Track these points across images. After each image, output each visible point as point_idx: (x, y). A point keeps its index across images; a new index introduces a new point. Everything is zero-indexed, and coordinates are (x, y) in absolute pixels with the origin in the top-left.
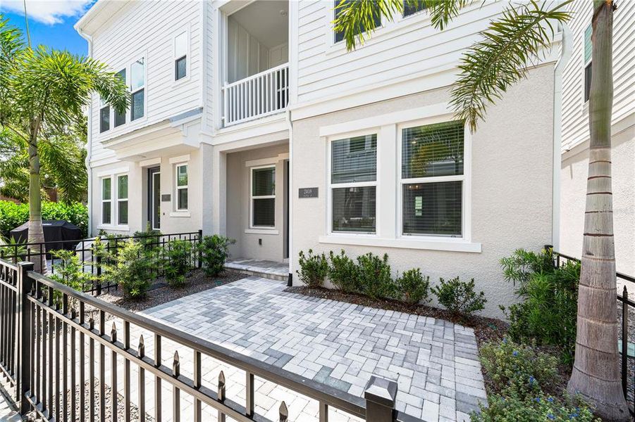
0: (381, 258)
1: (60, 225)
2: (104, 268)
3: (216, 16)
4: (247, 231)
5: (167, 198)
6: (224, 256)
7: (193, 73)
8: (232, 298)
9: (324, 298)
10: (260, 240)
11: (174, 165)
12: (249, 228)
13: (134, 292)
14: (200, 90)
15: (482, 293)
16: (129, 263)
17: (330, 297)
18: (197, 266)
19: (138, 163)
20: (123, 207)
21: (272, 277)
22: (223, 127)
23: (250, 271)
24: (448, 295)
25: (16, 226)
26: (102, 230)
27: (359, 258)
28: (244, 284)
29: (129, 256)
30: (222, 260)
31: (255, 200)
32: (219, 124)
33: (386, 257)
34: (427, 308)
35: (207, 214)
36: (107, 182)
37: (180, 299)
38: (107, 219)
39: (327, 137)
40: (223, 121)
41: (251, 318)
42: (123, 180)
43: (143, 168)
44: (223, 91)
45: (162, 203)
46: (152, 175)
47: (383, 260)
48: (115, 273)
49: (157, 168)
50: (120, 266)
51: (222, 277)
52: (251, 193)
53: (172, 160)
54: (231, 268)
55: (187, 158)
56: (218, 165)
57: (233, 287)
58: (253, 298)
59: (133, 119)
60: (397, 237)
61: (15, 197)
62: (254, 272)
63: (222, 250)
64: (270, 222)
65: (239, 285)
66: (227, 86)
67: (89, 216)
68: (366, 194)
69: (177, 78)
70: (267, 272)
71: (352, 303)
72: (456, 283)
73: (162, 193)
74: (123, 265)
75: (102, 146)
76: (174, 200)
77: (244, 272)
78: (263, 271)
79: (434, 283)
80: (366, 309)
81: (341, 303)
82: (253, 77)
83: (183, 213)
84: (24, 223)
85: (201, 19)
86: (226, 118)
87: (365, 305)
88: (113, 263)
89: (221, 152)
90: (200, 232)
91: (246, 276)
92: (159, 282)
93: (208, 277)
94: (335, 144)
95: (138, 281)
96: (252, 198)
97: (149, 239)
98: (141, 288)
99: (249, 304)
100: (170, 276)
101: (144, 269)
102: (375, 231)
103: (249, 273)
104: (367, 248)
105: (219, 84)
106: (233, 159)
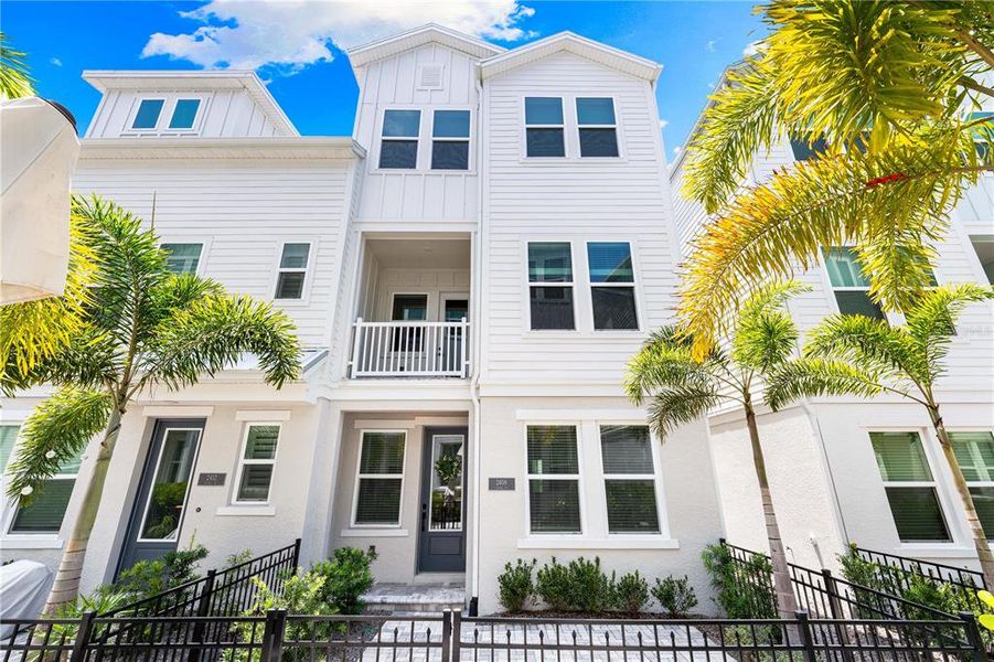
3: (356, 240)
7: (316, 299)
10: (372, 548)
12: (350, 527)
15: (692, 589)
22: (349, 377)
23: (390, 604)
24: (666, 596)
27: (571, 566)
31: (362, 480)
32: (345, 373)
33: (597, 560)
34: (645, 615)
40: (350, 367)
43: (149, 418)
47: (594, 564)
52: (358, 470)
53: (243, 415)
55: (282, 416)
64: (392, 516)
66: (360, 323)
72: (669, 582)
73: (204, 469)
76: (232, 485)
77: (377, 608)
79: (652, 584)
83: (252, 507)
86: (355, 364)
90: (298, 541)
94: (534, 431)
96: (358, 476)
102: (581, 530)
103: (387, 608)
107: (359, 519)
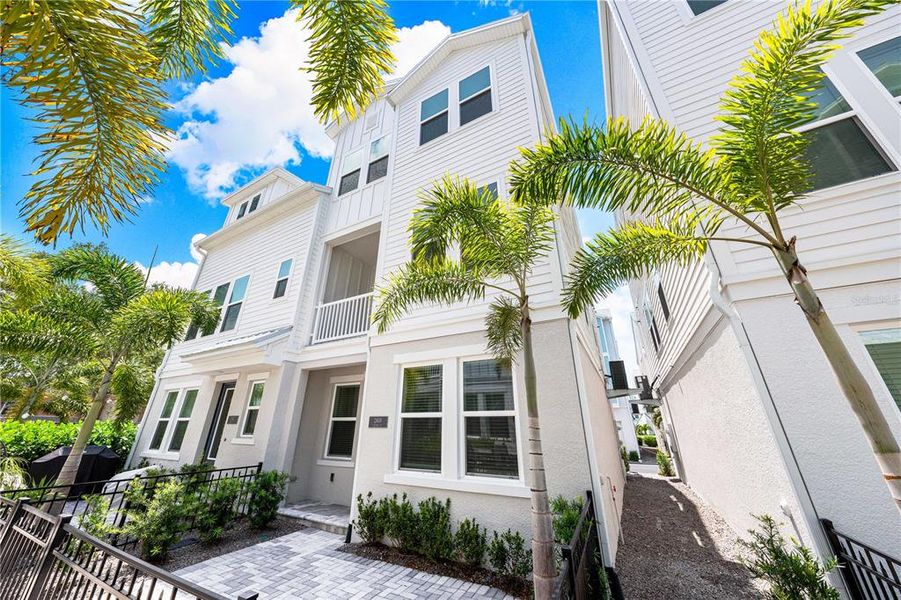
0: (444, 504)
1: (96, 452)
2: (131, 517)
3: (321, 249)
4: (320, 462)
5: (234, 420)
6: (279, 498)
7: (291, 294)
8: (270, 560)
9: (379, 559)
10: (332, 475)
11: (252, 382)
12: (323, 459)
13: (156, 551)
14: (294, 309)
16: (162, 510)
17: (386, 559)
18: (246, 512)
19: (214, 377)
20: (182, 427)
21: (332, 529)
22: (310, 344)
23: (308, 520)
25: (41, 454)
26: (145, 459)
27: (421, 505)
28: (294, 541)
29: (164, 501)
30: (274, 505)
31: (335, 423)
32: (306, 342)
33: (449, 501)
35: (273, 443)
36: (173, 396)
37: (206, 562)
38: (156, 444)
39: (400, 365)
40: (311, 338)
41: (279, 588)
42: (192, 395)
43: (218, 383)
44: (316, 310)
45: (227, 426)
46: (225, 391)
47: (445, 506)
48: (141, 523)
49: (233, 384)
50: (150, 512)
51: (271, 529)
52: (332, 414)
53: (250, 377)
54: (287, 516)
55: (266, 375)
56: (297, 383)
57: (278, 544)
58: (296, 559)
59: (223, 330)
60: (459, 478)
61: (56, 413)
62: (313, 522)
63: (278, 490)
65: (286, 542)
66: (321, 305)
67: (136, 439)
68: (430, 425)
69: (276, 296)
70: (328, 522)
71: (408, 566)
73: (231, 413)
74: (155, 510)
75: (181, 359)
76: (241, 423)
77: (301, 522)
78: (322, 521)
80: (420, 575)
81: (395, 566)
82: (349, 299)
83: (248, 440)
84: (54, 450)
85: (307, 251)
86: (314, 335)
87: (420, 569)
88: (143, 508)
89: (303, 370)
90: (261, 464)
91: (301, 528)
92: (192, 536)
93: (252, 529)
94: (408, 371)
95: (164, 534)
96: (332, 419)
97: (197, 476)
98: (165, 544)
99: (286, 568)
100: (204, 529)
101: (176, 518)
102: (440, 469)
103: (306, 524)
104: (430, 491)
105: (314, 304)
106: (316, 378)
107: (331, 452)
